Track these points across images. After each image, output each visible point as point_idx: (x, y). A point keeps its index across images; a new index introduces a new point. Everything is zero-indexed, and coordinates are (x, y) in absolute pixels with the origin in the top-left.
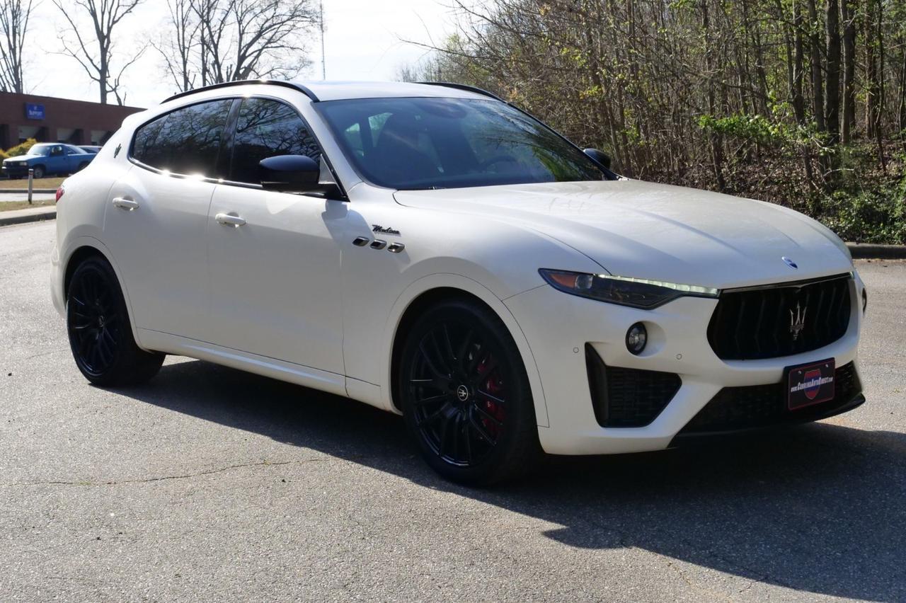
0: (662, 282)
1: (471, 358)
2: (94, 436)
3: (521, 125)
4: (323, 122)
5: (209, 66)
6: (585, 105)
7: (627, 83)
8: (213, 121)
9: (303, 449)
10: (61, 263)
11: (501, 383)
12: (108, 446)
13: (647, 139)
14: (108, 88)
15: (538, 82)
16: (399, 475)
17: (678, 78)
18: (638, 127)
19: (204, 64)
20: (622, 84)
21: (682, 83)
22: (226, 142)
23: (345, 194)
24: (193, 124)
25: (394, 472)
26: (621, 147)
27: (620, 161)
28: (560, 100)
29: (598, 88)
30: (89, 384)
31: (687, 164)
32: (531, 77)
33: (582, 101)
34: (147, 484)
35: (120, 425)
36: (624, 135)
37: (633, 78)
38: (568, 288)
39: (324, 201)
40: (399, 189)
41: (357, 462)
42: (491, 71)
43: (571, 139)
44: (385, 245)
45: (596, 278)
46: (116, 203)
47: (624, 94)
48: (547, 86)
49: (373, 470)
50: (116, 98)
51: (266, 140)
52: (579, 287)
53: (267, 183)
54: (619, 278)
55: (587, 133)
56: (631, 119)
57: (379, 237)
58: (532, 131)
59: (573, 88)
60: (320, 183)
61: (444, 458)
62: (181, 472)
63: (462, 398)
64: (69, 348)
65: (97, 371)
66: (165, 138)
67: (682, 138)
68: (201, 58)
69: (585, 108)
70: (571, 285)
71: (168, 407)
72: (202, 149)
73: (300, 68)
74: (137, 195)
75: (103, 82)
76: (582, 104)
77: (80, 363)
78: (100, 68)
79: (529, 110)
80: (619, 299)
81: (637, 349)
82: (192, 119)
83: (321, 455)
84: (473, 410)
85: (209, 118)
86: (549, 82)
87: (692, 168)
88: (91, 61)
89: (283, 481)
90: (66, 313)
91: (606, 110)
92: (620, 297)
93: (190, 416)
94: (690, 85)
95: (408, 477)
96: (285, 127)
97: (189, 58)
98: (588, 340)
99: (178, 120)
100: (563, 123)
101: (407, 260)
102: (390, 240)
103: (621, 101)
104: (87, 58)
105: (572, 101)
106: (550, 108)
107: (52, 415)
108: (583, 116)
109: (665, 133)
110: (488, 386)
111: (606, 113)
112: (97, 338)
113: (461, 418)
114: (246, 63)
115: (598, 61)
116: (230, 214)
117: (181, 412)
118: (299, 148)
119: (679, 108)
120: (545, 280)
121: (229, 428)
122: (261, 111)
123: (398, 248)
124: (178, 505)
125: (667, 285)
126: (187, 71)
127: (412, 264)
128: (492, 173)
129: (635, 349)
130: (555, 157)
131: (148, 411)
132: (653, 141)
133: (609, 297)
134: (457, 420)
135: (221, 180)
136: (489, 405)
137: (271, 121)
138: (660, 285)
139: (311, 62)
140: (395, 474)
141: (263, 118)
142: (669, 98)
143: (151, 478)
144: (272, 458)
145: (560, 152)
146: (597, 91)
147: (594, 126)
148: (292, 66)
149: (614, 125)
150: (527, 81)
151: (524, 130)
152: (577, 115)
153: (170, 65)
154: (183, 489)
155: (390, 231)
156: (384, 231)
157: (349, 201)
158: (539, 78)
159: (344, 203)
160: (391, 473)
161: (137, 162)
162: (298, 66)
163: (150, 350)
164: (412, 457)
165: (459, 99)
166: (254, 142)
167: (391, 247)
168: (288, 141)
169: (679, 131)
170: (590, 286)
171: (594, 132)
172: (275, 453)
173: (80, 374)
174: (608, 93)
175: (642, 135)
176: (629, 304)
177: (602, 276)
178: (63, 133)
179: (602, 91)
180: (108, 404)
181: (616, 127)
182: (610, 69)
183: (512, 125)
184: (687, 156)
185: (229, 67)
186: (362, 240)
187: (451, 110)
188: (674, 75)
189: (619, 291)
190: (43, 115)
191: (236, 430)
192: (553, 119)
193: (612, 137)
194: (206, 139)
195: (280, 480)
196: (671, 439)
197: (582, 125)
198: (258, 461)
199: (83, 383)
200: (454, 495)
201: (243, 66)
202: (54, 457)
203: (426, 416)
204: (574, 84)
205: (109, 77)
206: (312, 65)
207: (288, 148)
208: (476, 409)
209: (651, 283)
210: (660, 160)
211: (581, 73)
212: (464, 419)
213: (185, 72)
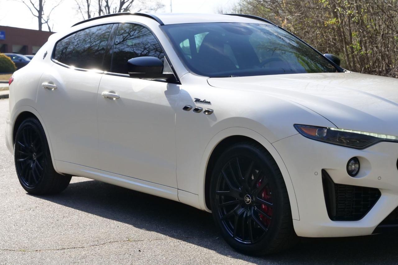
0: (369, 132)
1: (253, 178)
2: (29, 223)
3: (288, 41)
4: (166, 37)
5: (103, 8)
6: (328, 30)
7: (354, 16)
8: (102, 37)
9: (152, 232)
10: (11, 122)
11: (270, 193)
12: (36, 229)
13: (366, 50)
14: (43, 21)
15: (300, 16)
16: (209, 249)
17: (385, 14)
18: (361, 43)
19: (100, 7)
20: (350, 17)
21: (388, 16)
22: (109, 50)
23: (178, 80)
24: (91, 39)
25: (206, 247)
26: (350, 56)
27: (349, 64)
28: (313, 27)
29: (336, 19)
30: (27, 194)
31: (391, 66)
32: (295, 13)
33: (326, 28)
34: (59, 252)
35: (44, 218)
36: (352, 48)
37: (358, 13)
38: (312, 136)
39: (166, 84)
40: (211, 76)
41: (184, 241)
42: (271, 9)
43: (319, 50)
44: (202, 110)
45: (329, 130)
46: (44, 86)
47: (352, 23)
48: (305, 19)
49: (194, 245)
50: (48, 27)
51: (134, 49)
52: (318, 136)
53: (132, 73)
54: (342, 130)
55: (329, 47)
56: (356, 38)
57: (198, 105)
58: (295, 44)
59: (321, 20)
60: (164, 73)
61: (236, 239)
62: (79, 245)
63: (247, 202)
64: (16, 173)
65: (32, 186)
66: (74, 48)
67: (388, 50)
68: (98, 3)
69: (328, 32)
70: (313, 134)
71: (72, 207)
72: (96, 54)
73: (157, 9)
74: (57, 82)
75: (40, 17)
76: (326, 29)
77: (21, 180)
78: (38, 9)
79: (294, 33)
80: (343, 143)
81: (354, 173)
82: (90, 36)
83: (163, 236)
84: (254, 210)
85: (101, 36)
86: (306, 16)
87: (394, 68)
88: (33, 5)
89: (140, 251)
90: (14, 151)
91: (340, 33)
92: (345, 142)
93: (85, 213)
94: (393, 17)
95: (215, 250)
96: (145, 41)
97: (91, 4)
98: (324, 168)
99: (83, 37)
100: (315, 41)
101: (215, 119)
102: (205, 107)
103: (350, 27)
104: (31, 3)
105: (320, 28)
106: (307, 32)
107: (4, 211)
108: (327, 36)
109: (377, 47)
110: (263, 195)
111: (341, 35)
112: (32, 166)
113: (247, 214)
114: (125, 6)
115: (336, 3)
116: (111, 92)
117: (80, 210)
118: (154, 53)
119: (386, 32)
120: (298, 131)
121: (109, 220)
122: (131, 31)
123: (210, 112)
124: (77, 264)
125: (372, 135)
126: (90, 11)
127: (218, 121)
128: (267, 68)
129: (352, 173)
130: (309, 61)
131: (61, 209)
132: (369, 51)
133: (337, 142)
134: (244, 216)
135: (106, 72)
136: (263, 207)
137: (138, 37)
138: (368, 134)
139: (163, 6)
140: (206, 248)
141: (133, 35)
142: (380, 26)
143: (61, 248)
144: (133, 238)
145: (312, 58)
146: (336, 21)
147: (334, 43)
148: (152, 8)
149: (346, 43)
150: (293, 15)
151: (289, 44)
152: (323, 36)
153: (80, 8)
154: (79, 255)
155: (205, 102)
156: (201, 102)
157: (181, 84)
158: (300, 14)
159: (178, 85)
160: (204, 247)
161: (57, 61)
162: (156, 7)
163: (62, 173)
164: (217, 238)
165: (248, 24)
166: (127, 50)
167: (206, 111)
168: (147, 49)
169: (386, 46)
170: (325, 135)
171: (333, 47)
172: (135, 235)
173: (21, 187)
174: (342, 22)
175: (363, 48)
176: (350, 146)
177: (332, 129)
178: (16, 48)
179: (338, 21)
180: (37, 205)
181: (347, 43)
182: (343, 8)
183: (282, 40)
184: (391, 61)
185: (115, 8)
186: (188, 107)
187: (243, 30)
188: (383, 11)
189: (343, 138)
190: (5, 37)
191: (112, 221)
192: (309, 38)
193: (344, 49)
194: (98, 48)
195: (138, 250)
196: (374, 228)
197: (327, 42)
198: (125, 239)
199: (23, 193)
200: (242, 261)
201: (123, 8)
202: (4, 235)
203: (225, 213)
204: (321, 17)
205: (44, 14)
206: (164, 7)
207: (147, 53)
208: (255, 209)
209: (362, 133)
210: (374, 63)
211: (326, 10)
212: (248, 215)
213: (88, 12)
